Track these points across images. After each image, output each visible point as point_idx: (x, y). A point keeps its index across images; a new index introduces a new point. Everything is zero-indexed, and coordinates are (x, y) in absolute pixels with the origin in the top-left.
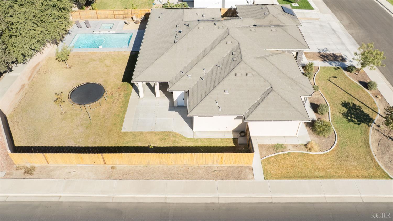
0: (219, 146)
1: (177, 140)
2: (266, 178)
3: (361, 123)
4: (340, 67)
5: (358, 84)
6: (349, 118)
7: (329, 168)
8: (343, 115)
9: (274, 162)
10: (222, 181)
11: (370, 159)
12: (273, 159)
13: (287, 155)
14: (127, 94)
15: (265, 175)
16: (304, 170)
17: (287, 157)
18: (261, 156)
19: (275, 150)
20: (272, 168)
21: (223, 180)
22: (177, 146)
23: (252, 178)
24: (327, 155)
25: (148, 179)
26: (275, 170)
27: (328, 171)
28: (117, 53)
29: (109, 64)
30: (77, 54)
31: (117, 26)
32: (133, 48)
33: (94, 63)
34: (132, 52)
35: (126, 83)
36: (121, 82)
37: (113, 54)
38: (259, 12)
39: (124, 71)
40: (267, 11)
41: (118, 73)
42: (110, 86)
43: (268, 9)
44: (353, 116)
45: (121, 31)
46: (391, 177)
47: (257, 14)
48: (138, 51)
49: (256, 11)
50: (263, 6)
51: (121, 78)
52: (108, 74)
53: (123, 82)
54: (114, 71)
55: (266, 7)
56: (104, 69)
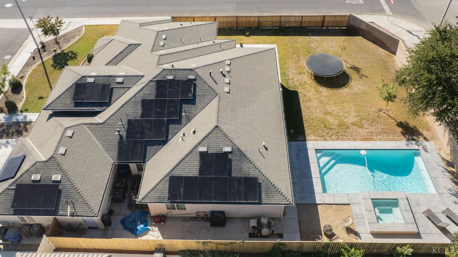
3: (68, 52)
6: (73, 56)
8: (76, 58)
11: (87, 33)
28: (328, 139)
29: (328, 117)
30: (391, 137)
31: (366, 214)
32: (306, 149)
33: (351, 119)
34: (305, 140)
35: (292, 89)
36: (298, 90)
37: (334, 137)
38: (77, 146)
39: (302, 106)
40: (65, 139)
41: (308, 103)
42: (309, 85)
43: (60, 142)
44: (68, 57)
45: (351, 199)
46: (84, 26)
47: (82, 144)
48: (296, 141)
49: (78, 154)
50: (58, 158)
51: (300, 95)
52: (321, 102)
53: (296, 90)
54: (314, 105)
55: (57, 151)
56: (330, 108)
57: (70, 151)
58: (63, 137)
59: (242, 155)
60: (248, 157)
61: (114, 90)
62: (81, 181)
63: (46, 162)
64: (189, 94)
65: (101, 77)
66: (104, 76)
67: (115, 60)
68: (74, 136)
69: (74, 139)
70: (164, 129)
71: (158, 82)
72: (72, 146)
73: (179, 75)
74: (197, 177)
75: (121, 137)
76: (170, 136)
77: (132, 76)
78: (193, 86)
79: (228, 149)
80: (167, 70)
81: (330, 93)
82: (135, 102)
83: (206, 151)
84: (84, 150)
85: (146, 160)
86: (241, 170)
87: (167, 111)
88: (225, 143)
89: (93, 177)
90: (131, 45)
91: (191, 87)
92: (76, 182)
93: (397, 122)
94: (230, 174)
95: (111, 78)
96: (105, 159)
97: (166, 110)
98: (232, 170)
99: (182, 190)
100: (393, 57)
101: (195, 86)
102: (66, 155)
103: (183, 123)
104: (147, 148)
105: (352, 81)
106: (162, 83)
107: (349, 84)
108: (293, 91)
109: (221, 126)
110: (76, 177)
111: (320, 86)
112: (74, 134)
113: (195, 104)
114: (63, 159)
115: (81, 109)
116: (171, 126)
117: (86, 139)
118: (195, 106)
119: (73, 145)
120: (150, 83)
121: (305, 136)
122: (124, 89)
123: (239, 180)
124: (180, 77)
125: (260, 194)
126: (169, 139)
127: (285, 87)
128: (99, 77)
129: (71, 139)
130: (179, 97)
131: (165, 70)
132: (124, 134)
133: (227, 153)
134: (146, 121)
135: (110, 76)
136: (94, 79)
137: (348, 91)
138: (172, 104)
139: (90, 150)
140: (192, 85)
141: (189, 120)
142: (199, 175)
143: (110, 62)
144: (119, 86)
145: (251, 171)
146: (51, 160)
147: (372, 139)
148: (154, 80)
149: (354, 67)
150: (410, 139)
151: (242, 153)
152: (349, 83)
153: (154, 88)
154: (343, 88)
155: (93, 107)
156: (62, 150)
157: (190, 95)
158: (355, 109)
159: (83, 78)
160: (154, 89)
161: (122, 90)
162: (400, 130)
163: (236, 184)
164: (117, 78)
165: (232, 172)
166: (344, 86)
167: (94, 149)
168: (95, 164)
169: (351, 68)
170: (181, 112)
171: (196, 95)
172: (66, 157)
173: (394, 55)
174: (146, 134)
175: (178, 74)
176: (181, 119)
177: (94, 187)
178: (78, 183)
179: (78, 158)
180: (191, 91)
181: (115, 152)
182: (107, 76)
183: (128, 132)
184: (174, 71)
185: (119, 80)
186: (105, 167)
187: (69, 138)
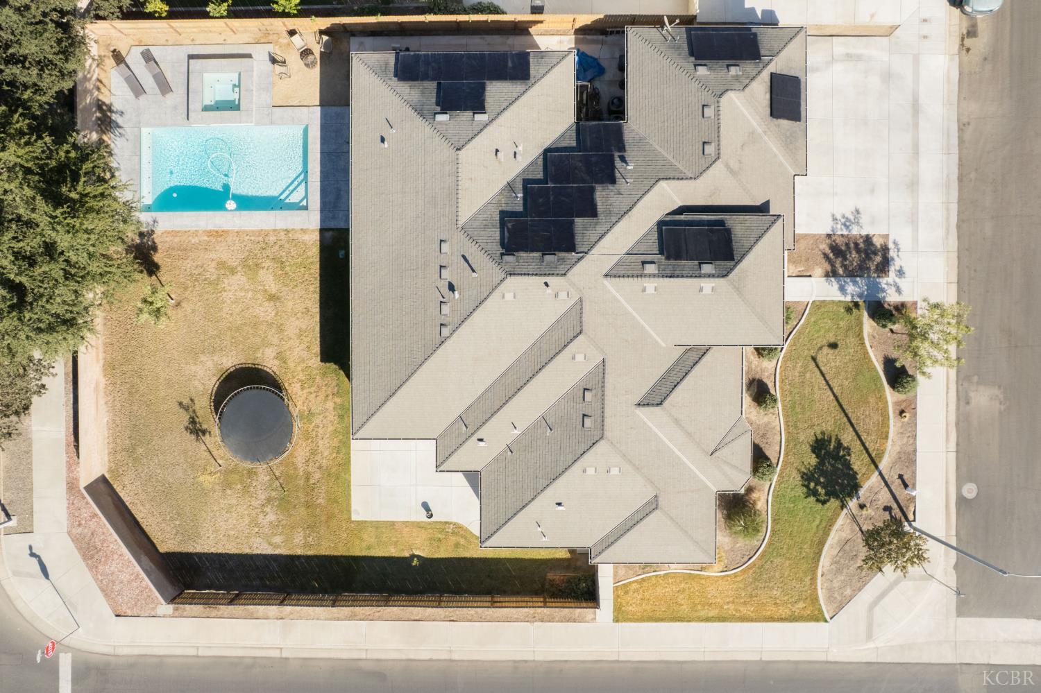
0: (540, 558)
1: (462, 541)
2: (616, 620)
3: (828, 501)
4: (861, 303)
5: (877, 372)
6: (812, 485)
7: (728, 603)
8: (802, 477)
9: (636, 591)
10: (541, 623)
11: (808, 583)
12: (634, 586)
13: (662, 578)
14: (342, 406)
15: (616, 614)
16: (685, 607)
17: (661, 581)
18: (614, 579)
19: (643, 569)
20: (631, 602)
21: (542, 621)
22: (463, 556)
23: (592, 619)
24: (736, 576)
25: (417, 618)
26: (634, 606)
27: (725, 607)
28: (282, 233)
29: (273, 288)
30: (177, 239)
31: (253, 85)
32: (322, 211)
33: (235, 284)
34: (322, 231)
35: (333, 366)
36: (320, 363)
37: (272, 239)
38: (691, 131)
39: (317, 318)
40: (713, 135)
41: (304, 327)
42: (297, 377)
43: (718, 128)
44: (822, 480)
45: (268, 115)
46: (828, 618)
47: (685, 138)
48: (337, 229)
49: (684, 117)
50: (710, 97)
51: (317, 349)
52: (280, 328)
53: (323, 364)
54: (294, 319)
55: (717, 109)
56: (266, 311)
57: (697, 117)
58: (717, 139)
59: (420, 111)
60: (410, 108)
61: (657, 249)
62: (665, 72)
63: (727, 90)
64: (513, 225)
65: (689, 275)
66: (682, 277)
67: (684, 370)
68: (701, 148)
69: (699, 142)
70: (552, 169)
71: (571, 247)
72: (697, 128)
73: (534, 264)
74: (487, 80)
75: (623, 159)
76: (540, 162)
77: (628, 276)
78: (506, 241)
79: (440, 118)
80: (558, 274)
81: (259, 355)
82: (609, 214)
83: (475, 115)
84: (678, 128)
85: (575, 127)
86: (423, 92)
87: (550, 198)
88: (444, 127)
89: (650, 85)
90: (658, 404)
91: (509, 238)
92: (671, 68)
93: (156, 276)
94: (439, 84)
95: (668, 272)
96: (641, 124)
97: (552, 198)
98: (435, 91)
99: (510, 64)
100: (110, 471)
101: (502, 244)
102: (701, 108)
103: (519, 180)
104: (577, 143)
105: (210, 392)
106: (564, 246)
107: (218, 380)
108: (330, 362)
109: (452, 151)
110: (674, 75)
111: (275, 373)
112: (701, 152)
113: (500, 212)
114: (703, 99)
115: (710, 217)
116: (540, 176)
117: (681, 149)
118: (500, 208)
119: (697, 131)
120: (587, 249)
121: (321, 241)
122: (639, 252)
123: (425, 77)
124: (531, 260)
125: (396, 64)
126: (542, 157)
127: (344, 372)
128: (694, 275)
129: (703, 140)
130: (531, 220)
131: (562, 274)
132: (618, 163)
133: (443, 112)
134: (584, 181)
135: (671, 277)
136: (703, 272)
137: (224, 360)
138: (542, 209)
139: (669, 131)
140: (508, 242)
141: (510, 186)
142: (485, 83)
143: (694, 365)
144: (649, 258)
145: (408, 90)
146: (720, 93)
147: (210, 233)
148: (581, 255)
149: (198, 435)
150: (146, 238)
151: (418, 113)
152: (218, 383)
153: (579, 240)
154: (232, 370)
155: (689, 221)
156: (709, 112)
157: (509, 225)
158: (222, 308)
159: (725, 273)
160: (578, 238)
161: (643, 249)
162: (157, 258)
163: (431, 73)
164: (657, 272)
165: (436, 90)
166: (229, 374)
167: (663, 137)
168: (653, 109)
169: (204, 432)
170: (525, 199)
171: (500, 228)
172: (700, 104)
173: (107, 476)
174: (580, 161)
175: (536, 267)
176: (523, 187)
177: (644, 70)
178: (668, 68)
179: (681, 109)
180: (509, 232)
181: (628, 137)
182: (678, 276)
183: (612, 167)
184: (545, 273)
185: (651, 269)
186: (638, 109)
187: (706, 141)
